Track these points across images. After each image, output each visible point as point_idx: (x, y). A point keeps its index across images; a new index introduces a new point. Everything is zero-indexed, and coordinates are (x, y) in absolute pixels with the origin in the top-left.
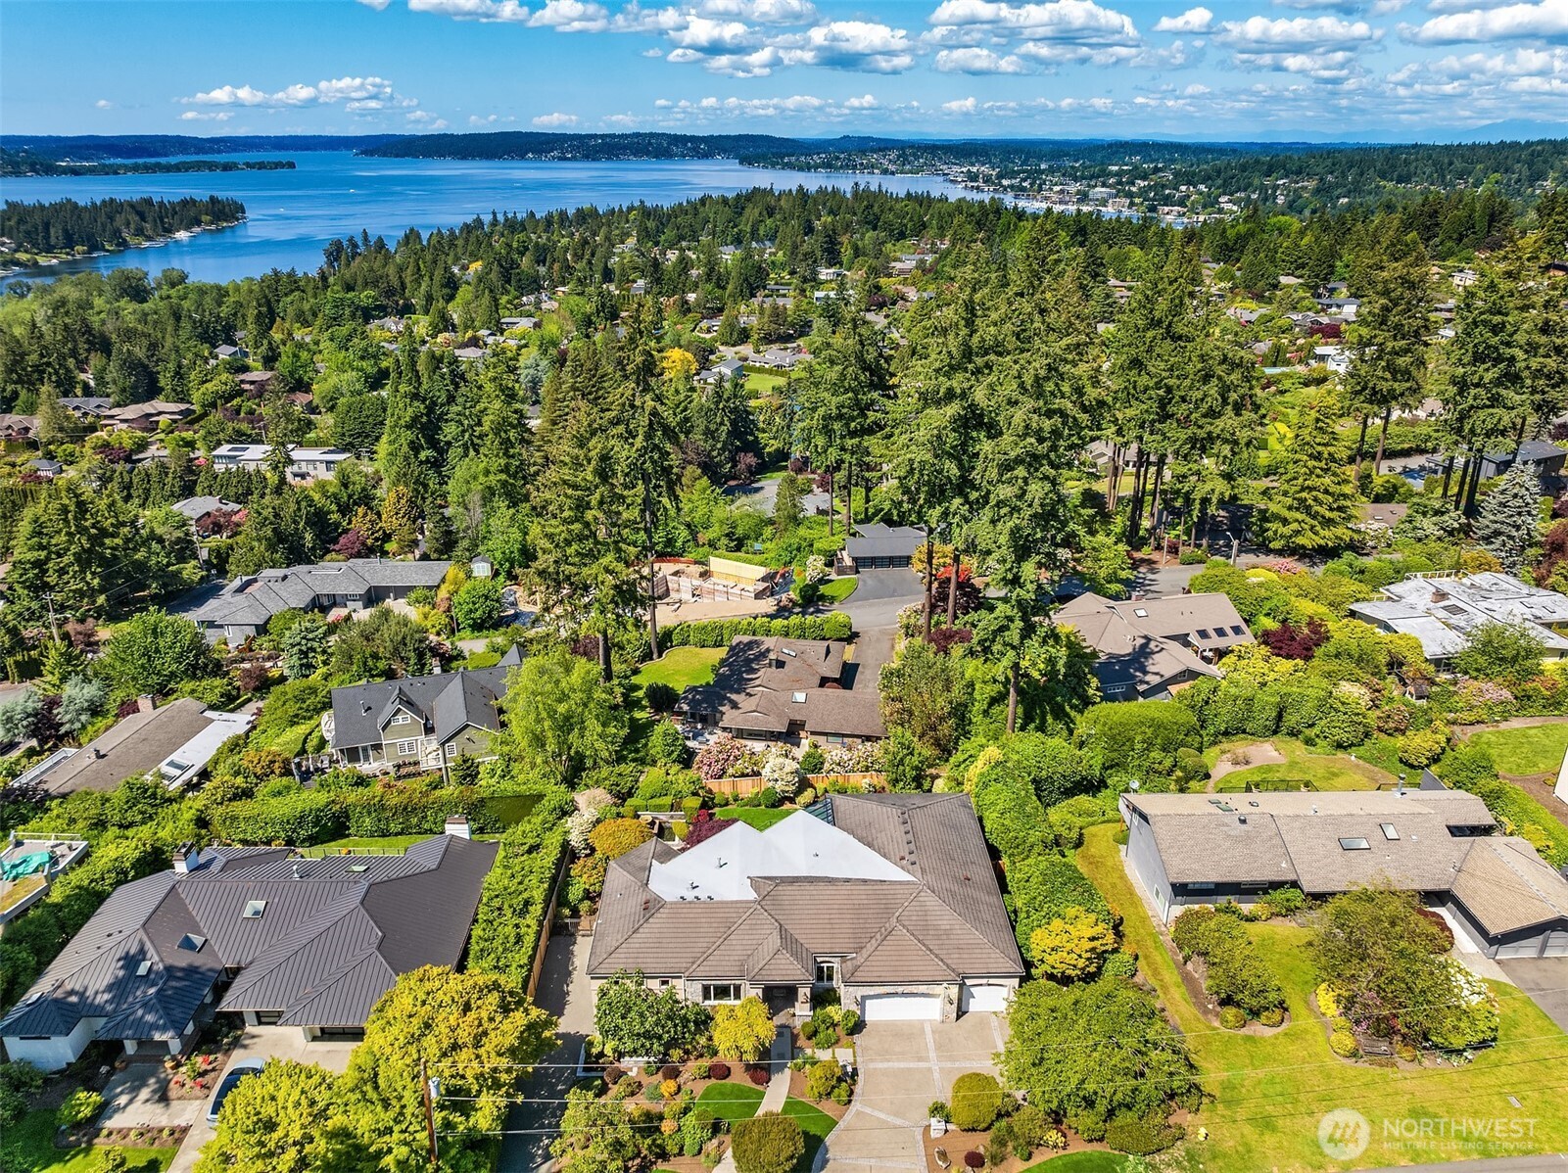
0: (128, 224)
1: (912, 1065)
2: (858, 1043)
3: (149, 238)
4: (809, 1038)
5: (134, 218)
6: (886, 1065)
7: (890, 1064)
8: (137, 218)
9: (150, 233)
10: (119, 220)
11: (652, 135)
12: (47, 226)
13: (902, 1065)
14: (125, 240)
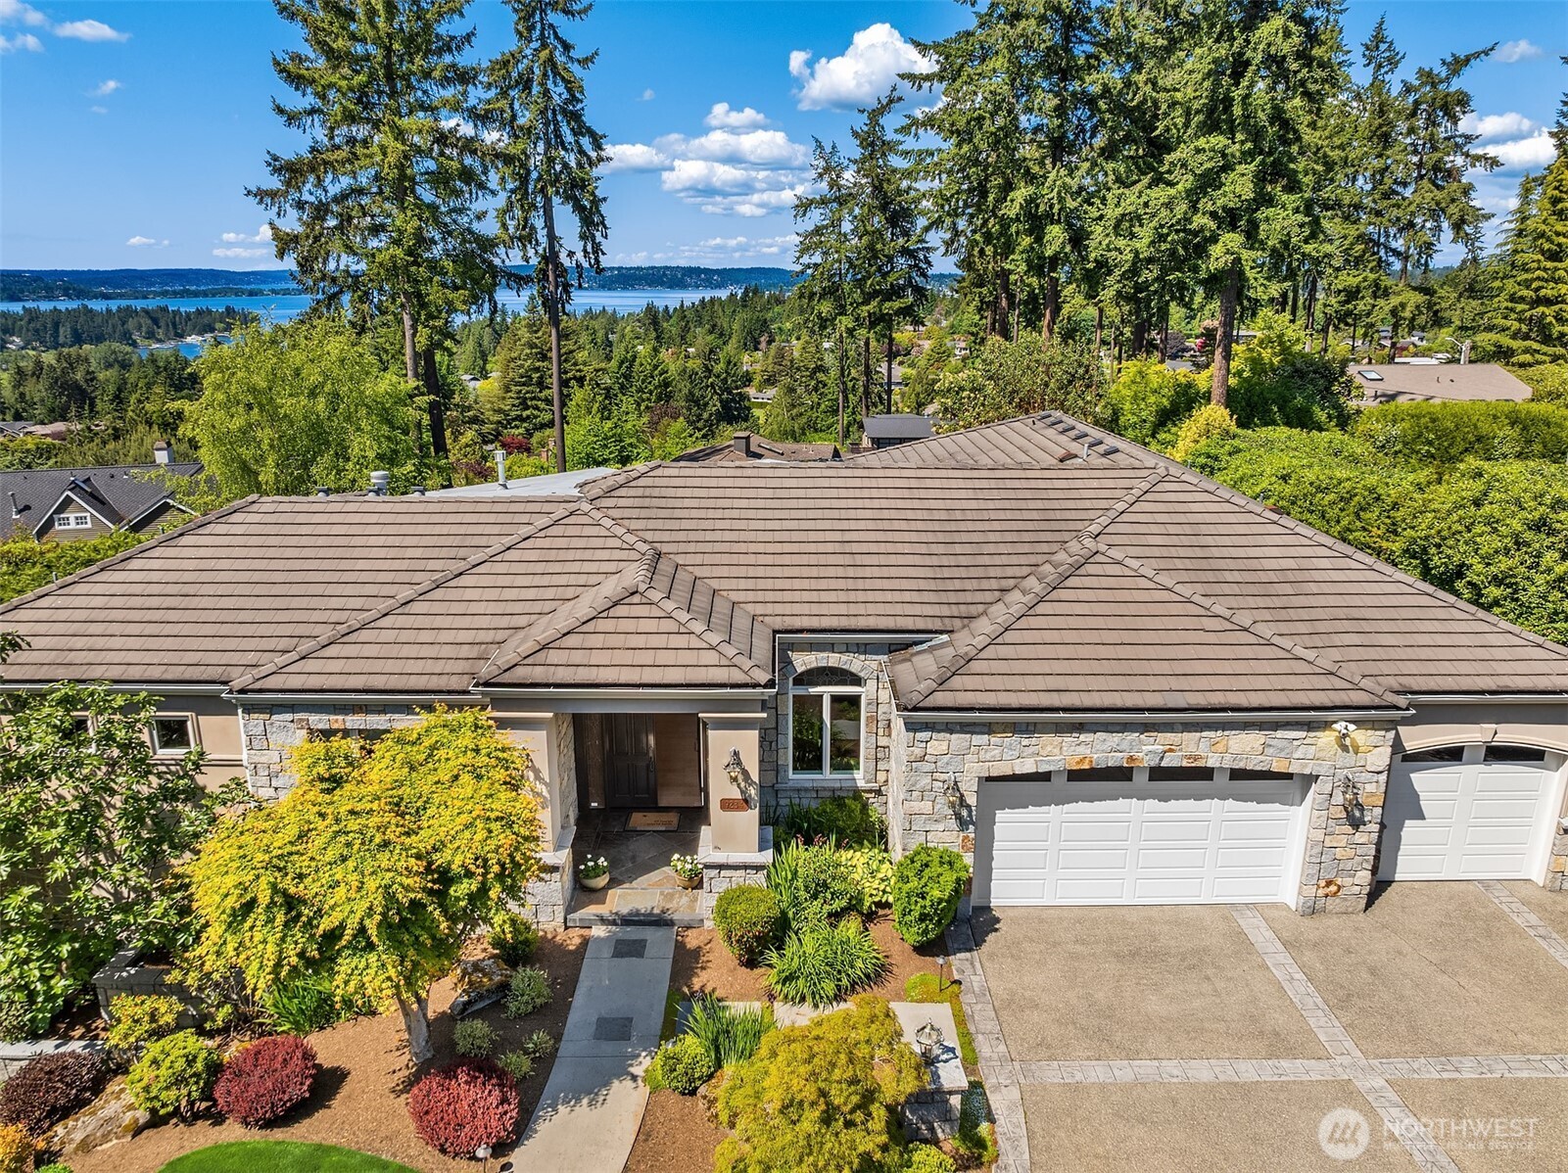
0: (139, 328)
1: (1249, 1071)
2: (975, 981)
3: (160, 341)
4: (751, 960)
5: (146, 322)
6: (1123, 1071)
7: (1145, 1068)
8: (149, 322)
9: (161, 336)
10: (131, 324)
11: (667, 268)
12: (56, 325)
13: (1203, 1071)
14: (135, 342)
